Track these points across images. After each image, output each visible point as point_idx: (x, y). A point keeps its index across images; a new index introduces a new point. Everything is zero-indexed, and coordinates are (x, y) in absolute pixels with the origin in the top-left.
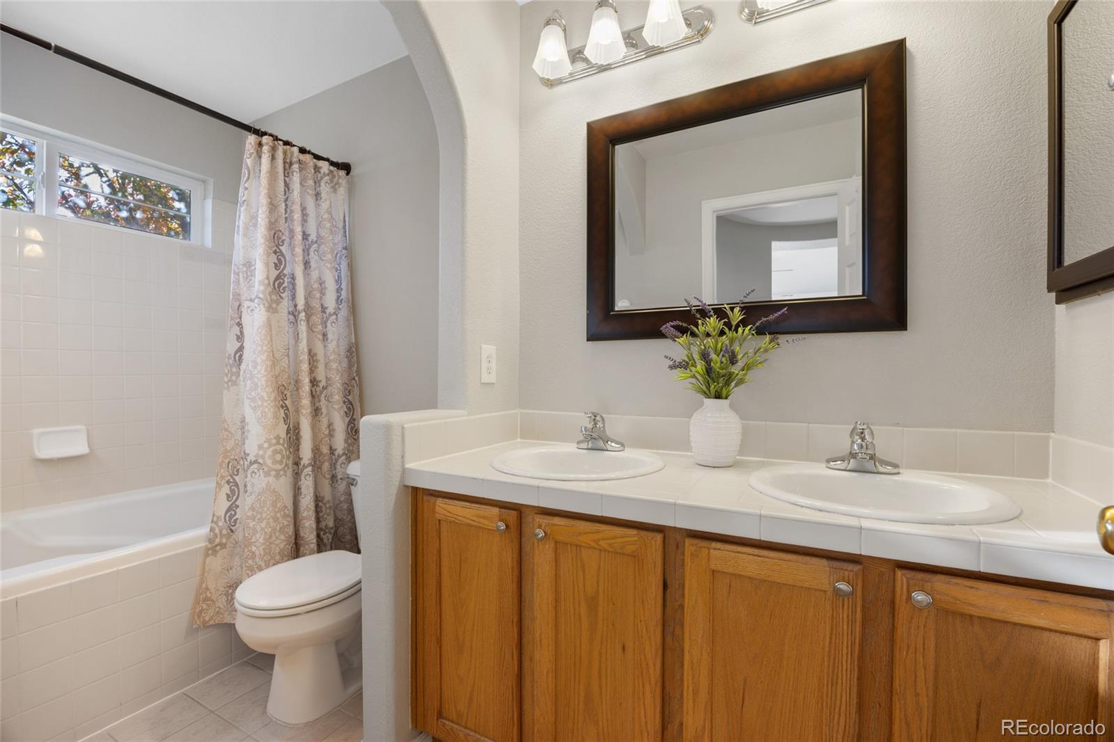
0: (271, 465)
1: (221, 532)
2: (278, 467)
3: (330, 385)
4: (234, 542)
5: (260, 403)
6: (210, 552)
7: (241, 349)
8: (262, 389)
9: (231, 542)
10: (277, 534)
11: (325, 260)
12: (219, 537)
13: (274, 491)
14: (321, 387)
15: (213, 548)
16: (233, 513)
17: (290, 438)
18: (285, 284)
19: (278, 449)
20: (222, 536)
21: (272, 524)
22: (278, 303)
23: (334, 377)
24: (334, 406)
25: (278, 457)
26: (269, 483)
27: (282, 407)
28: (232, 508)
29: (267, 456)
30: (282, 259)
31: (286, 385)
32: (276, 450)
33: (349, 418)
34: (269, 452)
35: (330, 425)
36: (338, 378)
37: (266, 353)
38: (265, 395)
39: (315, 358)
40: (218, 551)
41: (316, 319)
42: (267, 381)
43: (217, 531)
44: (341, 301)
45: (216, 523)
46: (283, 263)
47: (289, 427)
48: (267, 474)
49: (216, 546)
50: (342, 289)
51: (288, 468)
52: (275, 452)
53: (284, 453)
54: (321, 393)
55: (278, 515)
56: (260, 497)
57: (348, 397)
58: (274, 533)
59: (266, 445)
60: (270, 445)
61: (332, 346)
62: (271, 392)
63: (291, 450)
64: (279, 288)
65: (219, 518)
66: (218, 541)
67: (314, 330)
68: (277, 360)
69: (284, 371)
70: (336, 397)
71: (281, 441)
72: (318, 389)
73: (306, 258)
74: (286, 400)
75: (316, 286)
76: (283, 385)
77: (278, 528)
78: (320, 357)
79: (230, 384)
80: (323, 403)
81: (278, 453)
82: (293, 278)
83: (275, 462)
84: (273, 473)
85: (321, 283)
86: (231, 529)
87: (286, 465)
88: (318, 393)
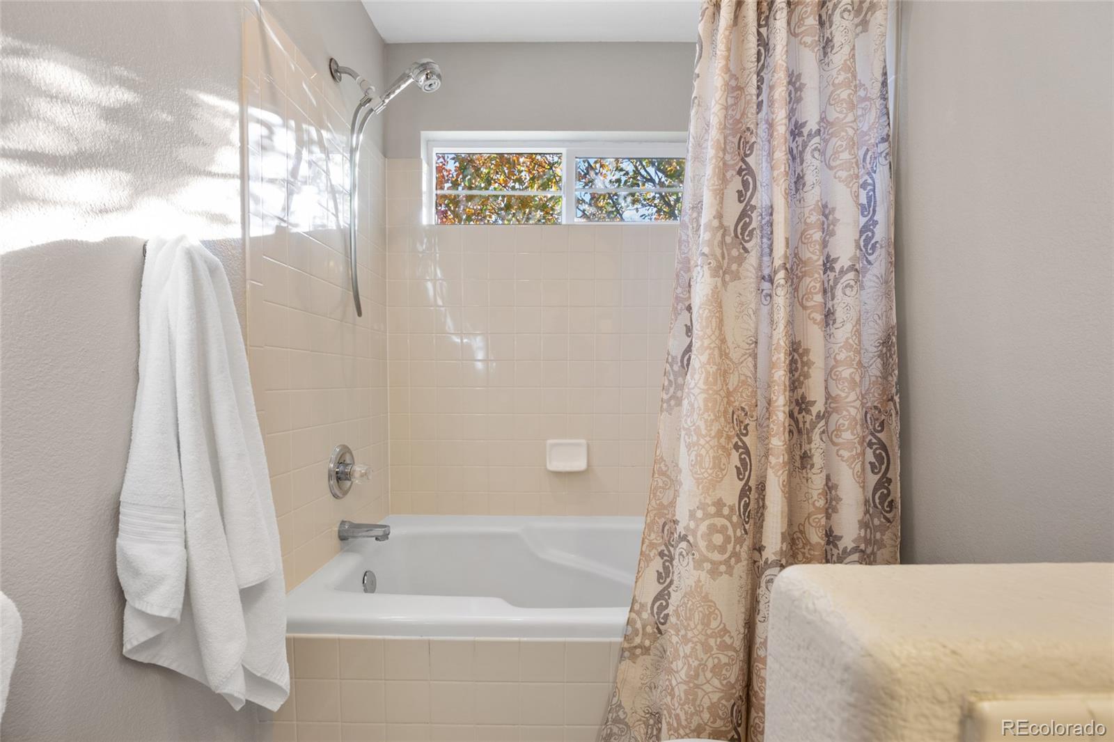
0: (704, 550)
1: (644, 628)
2: (716, 556)
3: (836, 410)
4: (661, 649)
5: (695, 438)
6: (627, 654)
7: (689, 349)
8: (699, 415)
9: (656, 647)
10: (709, 675)
11: (835, 167)
12: (640, 635)
13: (706, 598)
14: (814, 414)
15: (629, 651)
16: (664, 604)
17: (747, 505)
18: (754, 225)
19: (719, 525)
20: (644, 634)
21: (701, 655)
22: (740, 260)
23: (843, 395)
24: (841, 452)
25: (718, 539)
26: (699, 581)
27: (736, 447)
28: (663, 596)
29: (699, 534)
30: (750, 180)
31: (747, 408)
32: (714, 525)
33: (877, 477)
34: (703, 528)
35: (830, 487)
36: (852, 396)
37: (708, 351)
38: (702, 425)
39: (805, 359)
40: (638, 656)
41: (813, 282)
42: (706, 400)
43: (639, 625)
44: (874, 247)
45: (638, 613)
46: (751, 186)
47: (746, 484)
48: (698, 565)
49: (636, 647)
50: (876, 223)
51: (738, 561)
52: (713, 529)
53: (730, 532)
54: (814, 427)
55: (712, 642)
56: (686, 600)
57: (878, 435)
58: (704, 671)
59: (699, 514)
60: (707, 516)
61: (843, 332)
62: (712, 421)
63: (747, 527)
64: (742, 234)
65: (642, 606)
66: (638, 640)
67: (809, 304)
68: (733, 362)
69: (744, 383)
70: (847, 436)
71: (726, 511)
72: (808, 418)
73: (798, 171)
74: (746, 435)
75: (814, 218)
76: (743, 409)
77: (710, 664)
78: (817, 356)
79: (673, 402)
80: (817, 446)
81: (718, 532)
82: (771, 211)
83: (712, 548)
84: (707, 566)
85: (826, 211)
86: (658, 628)
87: (735, 554)
88: (808, 425)
